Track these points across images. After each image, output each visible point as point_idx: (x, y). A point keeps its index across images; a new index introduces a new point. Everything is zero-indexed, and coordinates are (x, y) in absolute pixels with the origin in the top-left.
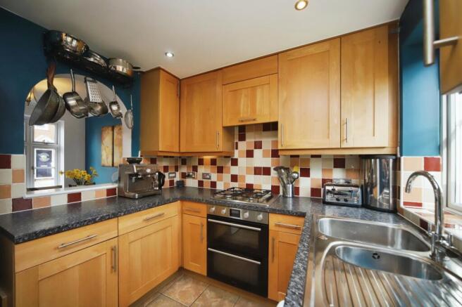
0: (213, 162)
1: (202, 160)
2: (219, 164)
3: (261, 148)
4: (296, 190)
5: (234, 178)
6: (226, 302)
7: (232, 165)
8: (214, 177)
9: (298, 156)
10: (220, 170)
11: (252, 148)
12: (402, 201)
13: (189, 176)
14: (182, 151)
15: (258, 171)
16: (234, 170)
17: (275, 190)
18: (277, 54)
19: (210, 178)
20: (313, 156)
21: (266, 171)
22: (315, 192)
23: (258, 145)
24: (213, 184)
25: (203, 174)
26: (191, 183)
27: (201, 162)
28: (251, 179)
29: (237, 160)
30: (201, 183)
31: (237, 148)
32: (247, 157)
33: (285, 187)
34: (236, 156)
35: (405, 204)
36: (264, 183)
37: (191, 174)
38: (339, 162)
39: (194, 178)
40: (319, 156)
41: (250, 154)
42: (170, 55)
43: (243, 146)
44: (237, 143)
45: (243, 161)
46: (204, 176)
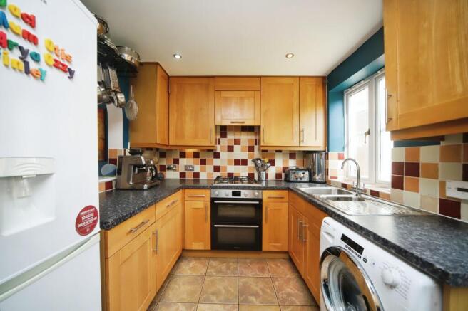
0: (196, 155)
1: (185, 153)
2: (202, 157)
3: (240, 144)
4: (267, 175)
5: (217, 169)
6: (231, 264)
7: (215, 157)
8: (197, 168)
9: (266, 151)
10: (203, 162)
11: (232, 144)
12: (329, 176)
13: (169, 168)
14: (170, 144)
15: (237, 162)
16: (217, 162)
17: (251, 176)
18: (260, 77)
19: (193, 170)
20: (277, 151)
21: (244, 162)
22: (278, 176)
23: (237, 142)
24: (197, 175)
25: (185, 166)
26: (172, 175)
27: (183, 155)
28: (232, 169)
29: (219, 153)
30: (183, 175)
31: (219, 144)
32: (228, 151)
33: (259, 173)
34: (218, 150)
35: (331, 178)
36: (242, 172)
37: (172, 166)
38: (292, 155)
39: (175, 170)
40: (280, 151)
41: (230, 149)
42: (178, 57)
43: (224, 142)
44: (219, 140)
45: (225, 155)
46: (187, 168)
